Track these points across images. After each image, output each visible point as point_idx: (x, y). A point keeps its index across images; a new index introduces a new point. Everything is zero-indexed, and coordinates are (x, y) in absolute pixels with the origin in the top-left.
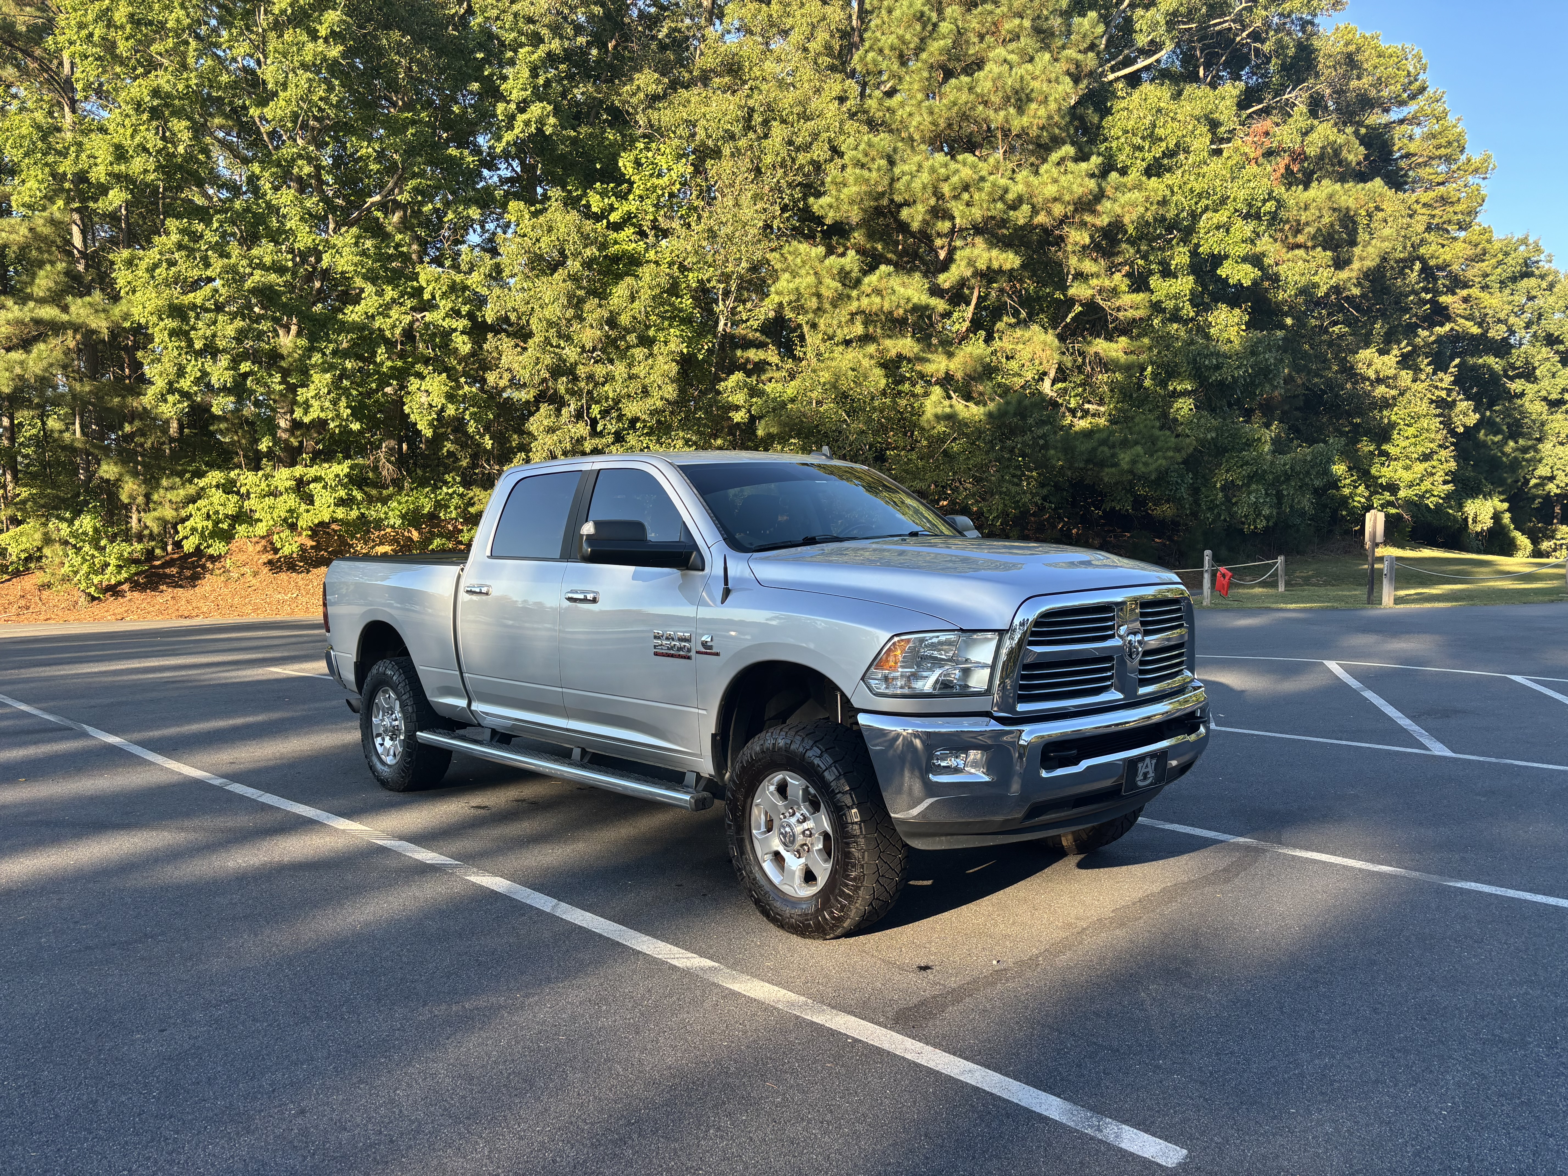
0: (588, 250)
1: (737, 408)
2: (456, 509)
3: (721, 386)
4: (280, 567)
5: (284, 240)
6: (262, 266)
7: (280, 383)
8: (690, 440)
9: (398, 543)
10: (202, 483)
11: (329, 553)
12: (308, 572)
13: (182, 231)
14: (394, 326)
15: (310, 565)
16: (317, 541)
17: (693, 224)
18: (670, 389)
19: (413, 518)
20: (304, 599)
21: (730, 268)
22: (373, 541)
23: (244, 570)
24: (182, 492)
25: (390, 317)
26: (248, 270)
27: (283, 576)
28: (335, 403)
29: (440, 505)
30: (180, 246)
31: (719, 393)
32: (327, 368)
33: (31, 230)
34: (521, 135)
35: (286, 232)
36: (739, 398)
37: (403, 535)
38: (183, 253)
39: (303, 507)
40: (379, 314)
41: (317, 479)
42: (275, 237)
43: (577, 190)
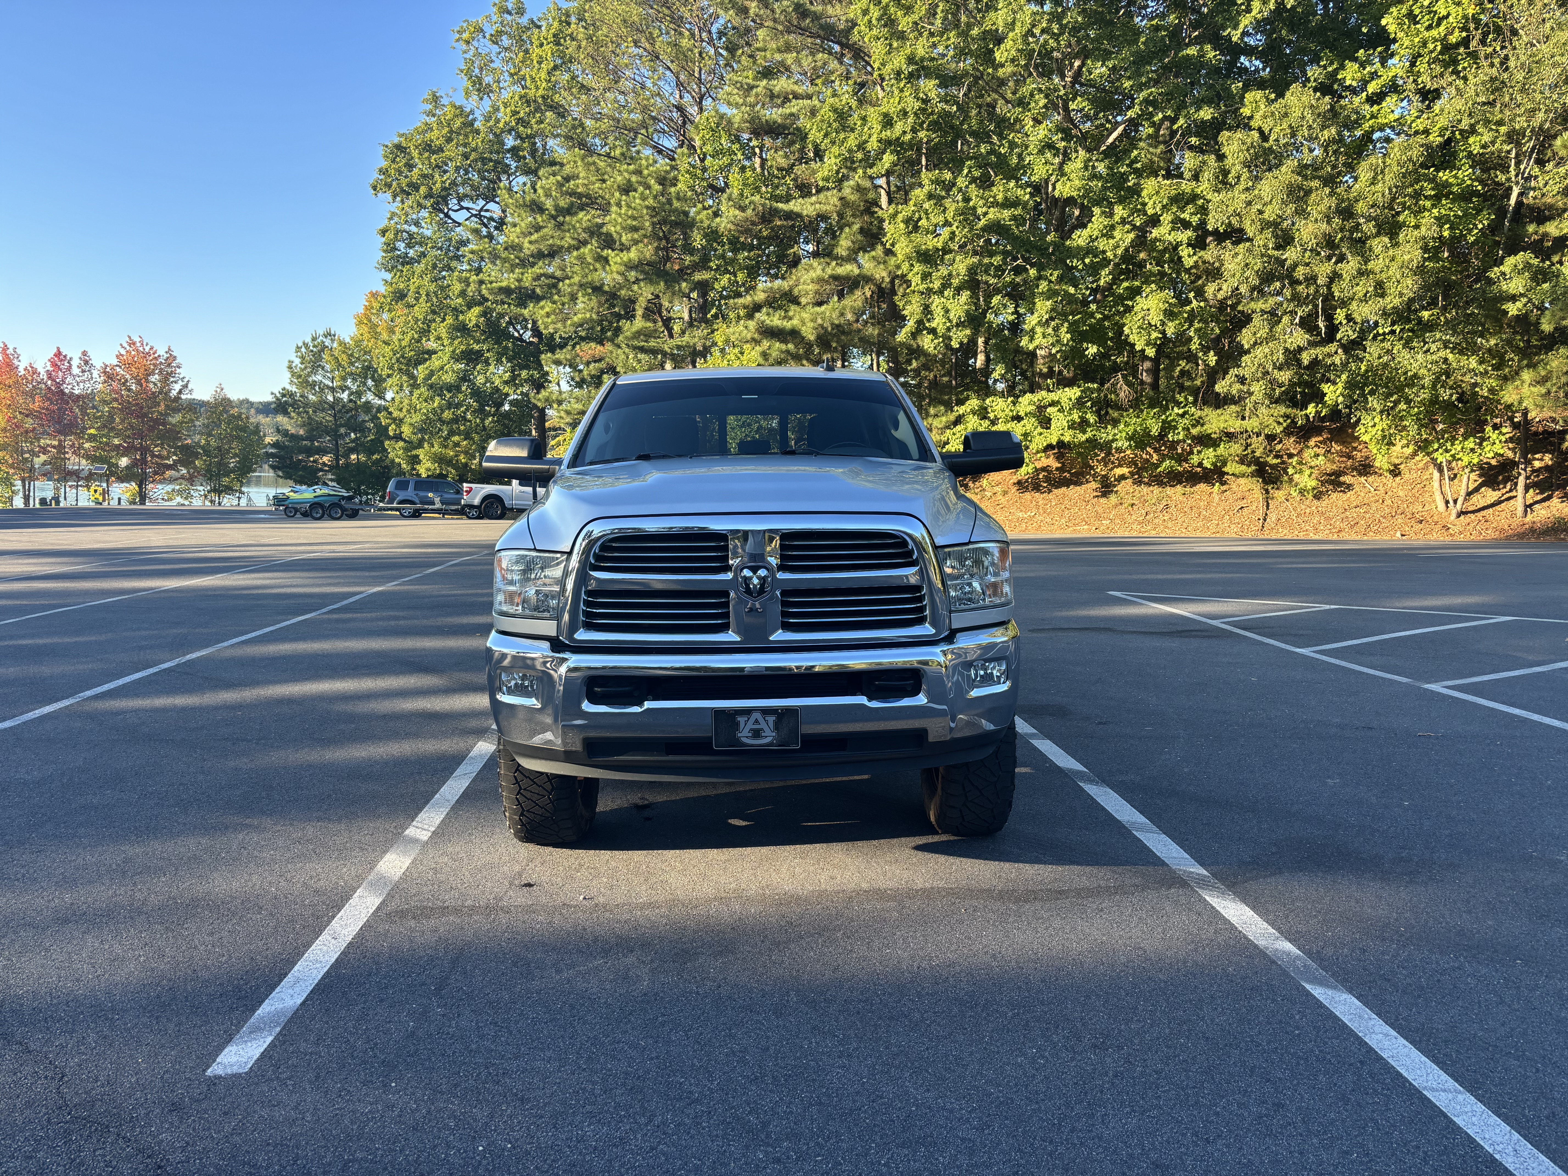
0: (1325, 132)
1: (1514, 298)
2: (1183, 429)
3: (1494, 273)
4: (1027, 487)
5: (1022, 174)
6: (995, 204)
7: (1013, 314)
8: (1449, 341)
9: (1136, 465)
10: (961, 410)
11: (1072, 474)
12: (1050, 491)
13: (937, 182)
14: (1117, 246)
15: (1053, 485)
16: (1063, 463)
17: (1470, 77)
18: (1409, 282)
19: (1140, 440)
20: (1040, 518)
21: (1520, 123)
22: (1113, 463)
23: (997, 489)
24: (944, 419)
25: (1113, 238)
26: (984, 209)
27: (1028, 496)
28: (1056, 329)
29: (1167, 426)
30: (930, 196)
31: (1490, 282)
32: (1050, 294)
33: (841, 199)
34: (1259, 16)
35: (1024, 166)
36: (1516, 285)
37: (1141, 457)
38: (932, 202)
39: (1039, 430)
40: (1103, 235)
41: (1053, 404)
42: (1011, 174)
43: (1332, 63)
